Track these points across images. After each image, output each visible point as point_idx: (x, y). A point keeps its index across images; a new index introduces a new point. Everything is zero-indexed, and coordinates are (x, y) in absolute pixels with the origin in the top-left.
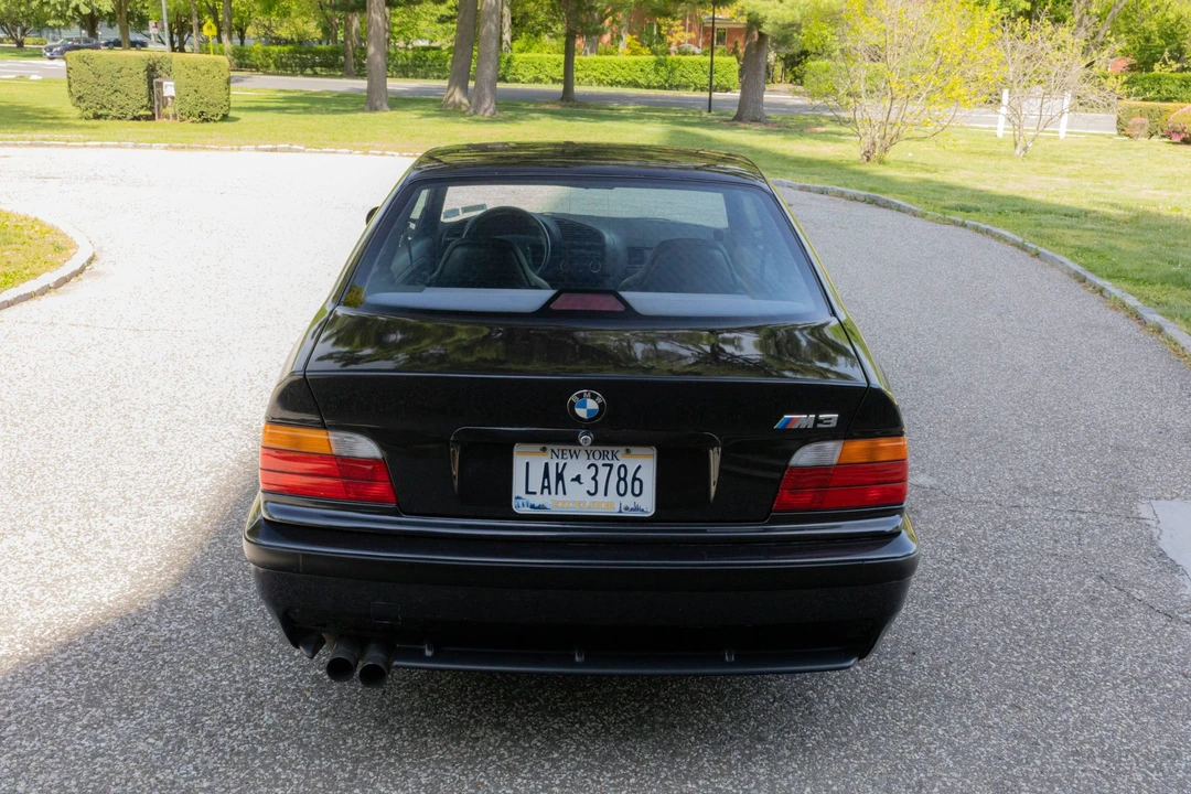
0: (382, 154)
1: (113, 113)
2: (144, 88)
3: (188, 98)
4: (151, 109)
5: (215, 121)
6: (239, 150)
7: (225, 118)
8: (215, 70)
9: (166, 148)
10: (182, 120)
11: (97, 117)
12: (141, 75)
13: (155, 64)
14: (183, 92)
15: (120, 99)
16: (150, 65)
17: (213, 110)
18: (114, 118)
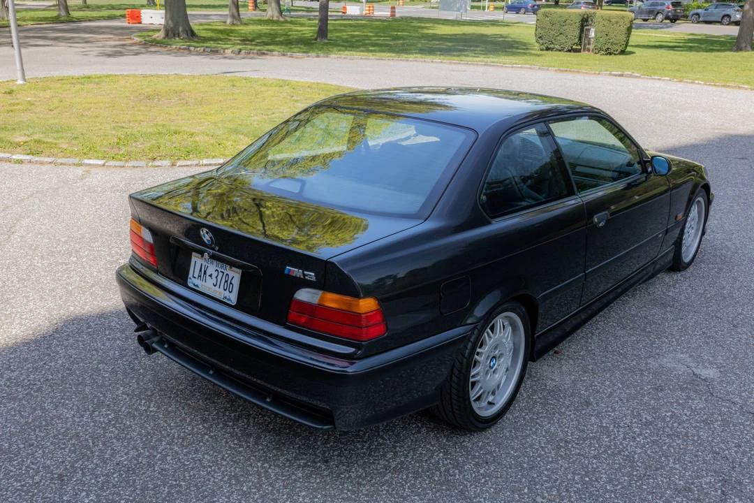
0: (692, 83)
1: (557, 47)
2: (577, 33)
3: (601, 39)
4: (579, 45)
5: (615, 54)
6: (599, 74)
7: (623, 52)
8: (621, 22)
9: (556, 71)
10: (596, 53)
11: (548, 49)
12: (577, 24)
13: (588, 17)
14: (598, 36)
15: (562, 39)
16: (584, 18)
17: (616, 47)
18: (557, 50)
